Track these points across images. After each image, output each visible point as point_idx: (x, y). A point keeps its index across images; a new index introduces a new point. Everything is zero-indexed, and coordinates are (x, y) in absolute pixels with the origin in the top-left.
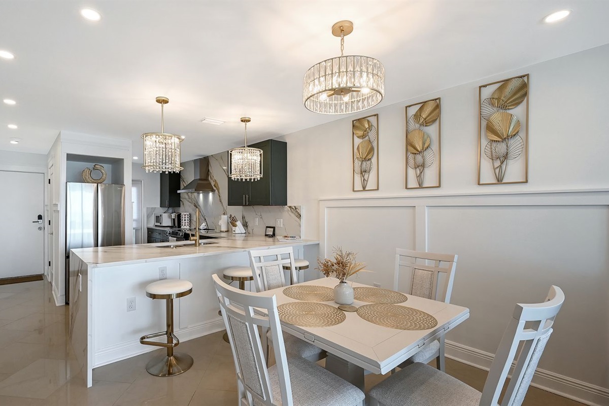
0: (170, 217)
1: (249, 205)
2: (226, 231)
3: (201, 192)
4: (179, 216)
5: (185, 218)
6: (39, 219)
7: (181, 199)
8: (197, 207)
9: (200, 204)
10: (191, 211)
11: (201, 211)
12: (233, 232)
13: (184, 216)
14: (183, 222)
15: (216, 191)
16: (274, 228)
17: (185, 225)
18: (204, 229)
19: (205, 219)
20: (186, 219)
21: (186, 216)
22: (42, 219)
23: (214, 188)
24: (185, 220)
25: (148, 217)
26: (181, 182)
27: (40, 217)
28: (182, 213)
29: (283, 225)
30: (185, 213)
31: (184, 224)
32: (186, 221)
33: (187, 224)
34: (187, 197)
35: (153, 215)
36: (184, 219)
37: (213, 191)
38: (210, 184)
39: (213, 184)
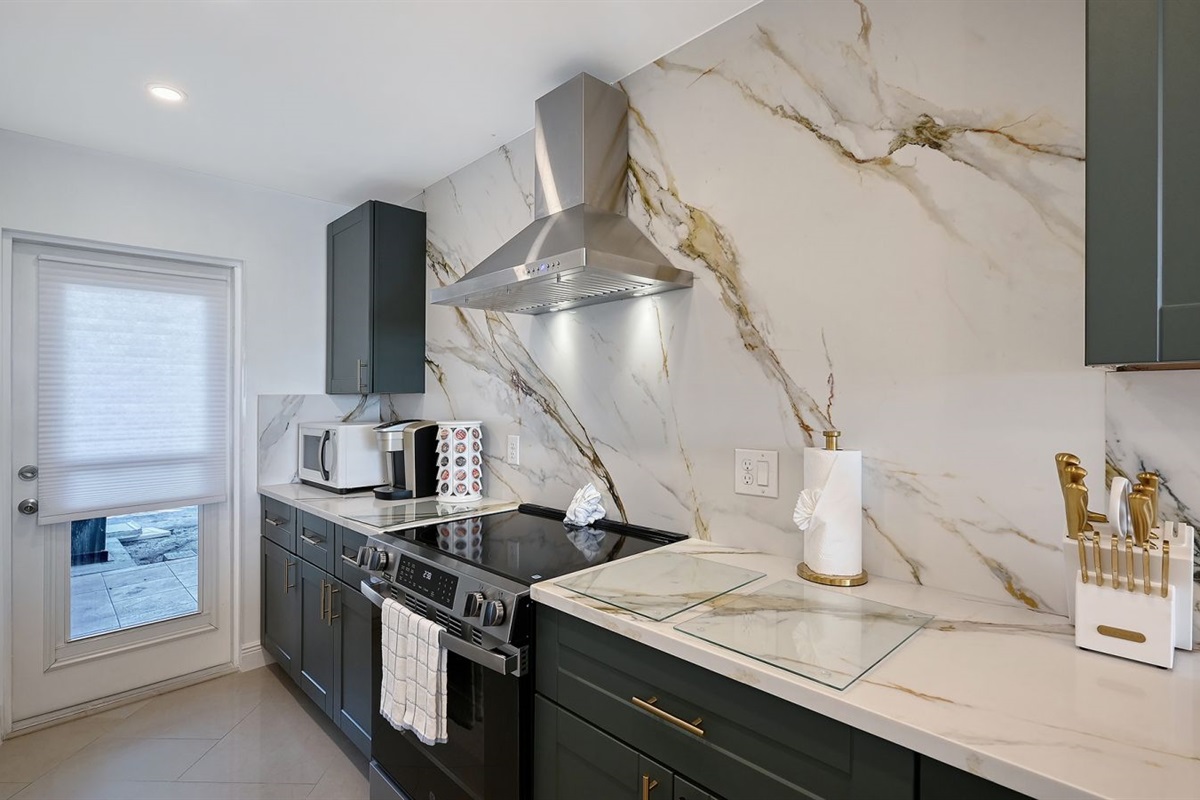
0: (376, 442)
4: (427, 439)
5: (461, 448)
7: (429, 355)
8: (530, 392)
9: (551, 373)
10: (489, 411)
11: (563, 411)
13: (452, 441)
14: (449, 473)
17: (461, 488)
19: (596, 461)
20: (468, 454)
21: (469, 440)
24: (460, 462)
25: (267, 440)
26: (429, 271)
28: (445, 426)
30: (461, 426)
31: (452, 482)
32: (468, 468)
33: (469, 482)
34: (462, 340)
35: (292, 430)
36: (453, 455)
37: (669, 282)
38: (644, 240)
39: (668, 238)
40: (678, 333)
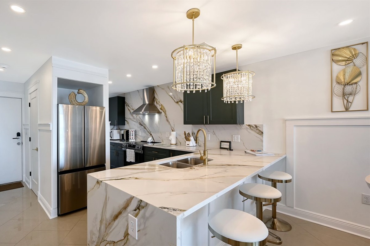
0: (119, 132)
1: (210, 124)
2: (175, 144)
3: (147, 113)
4: (127, 132)
6: (17, 136)
7: (126, 119)
8: (142, 125)
9: (145, 123)
10: (136, 128)
11: (147, 128)
12: (187, 145)
13: (131, 132)
15: (163, 113)
16: (230, 142)
18: (151, 142)
19: (151, 135)
20: (133, 134)
21: (133, 132)
22: (20, 136)
23: (161, 111)
24: (132, 135)
26: (126, 106)
27: (19, 134)
28: (130, 130)
29: (241, 140)
30: (132, 130)
31: (131, 138)
33: (133, 138)
34: (132, 118)
37: (159, 113)
38: (156, 107)
39: (159, 107)
40: (160, 118)
